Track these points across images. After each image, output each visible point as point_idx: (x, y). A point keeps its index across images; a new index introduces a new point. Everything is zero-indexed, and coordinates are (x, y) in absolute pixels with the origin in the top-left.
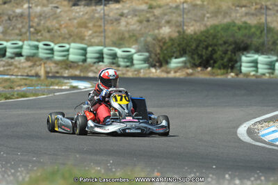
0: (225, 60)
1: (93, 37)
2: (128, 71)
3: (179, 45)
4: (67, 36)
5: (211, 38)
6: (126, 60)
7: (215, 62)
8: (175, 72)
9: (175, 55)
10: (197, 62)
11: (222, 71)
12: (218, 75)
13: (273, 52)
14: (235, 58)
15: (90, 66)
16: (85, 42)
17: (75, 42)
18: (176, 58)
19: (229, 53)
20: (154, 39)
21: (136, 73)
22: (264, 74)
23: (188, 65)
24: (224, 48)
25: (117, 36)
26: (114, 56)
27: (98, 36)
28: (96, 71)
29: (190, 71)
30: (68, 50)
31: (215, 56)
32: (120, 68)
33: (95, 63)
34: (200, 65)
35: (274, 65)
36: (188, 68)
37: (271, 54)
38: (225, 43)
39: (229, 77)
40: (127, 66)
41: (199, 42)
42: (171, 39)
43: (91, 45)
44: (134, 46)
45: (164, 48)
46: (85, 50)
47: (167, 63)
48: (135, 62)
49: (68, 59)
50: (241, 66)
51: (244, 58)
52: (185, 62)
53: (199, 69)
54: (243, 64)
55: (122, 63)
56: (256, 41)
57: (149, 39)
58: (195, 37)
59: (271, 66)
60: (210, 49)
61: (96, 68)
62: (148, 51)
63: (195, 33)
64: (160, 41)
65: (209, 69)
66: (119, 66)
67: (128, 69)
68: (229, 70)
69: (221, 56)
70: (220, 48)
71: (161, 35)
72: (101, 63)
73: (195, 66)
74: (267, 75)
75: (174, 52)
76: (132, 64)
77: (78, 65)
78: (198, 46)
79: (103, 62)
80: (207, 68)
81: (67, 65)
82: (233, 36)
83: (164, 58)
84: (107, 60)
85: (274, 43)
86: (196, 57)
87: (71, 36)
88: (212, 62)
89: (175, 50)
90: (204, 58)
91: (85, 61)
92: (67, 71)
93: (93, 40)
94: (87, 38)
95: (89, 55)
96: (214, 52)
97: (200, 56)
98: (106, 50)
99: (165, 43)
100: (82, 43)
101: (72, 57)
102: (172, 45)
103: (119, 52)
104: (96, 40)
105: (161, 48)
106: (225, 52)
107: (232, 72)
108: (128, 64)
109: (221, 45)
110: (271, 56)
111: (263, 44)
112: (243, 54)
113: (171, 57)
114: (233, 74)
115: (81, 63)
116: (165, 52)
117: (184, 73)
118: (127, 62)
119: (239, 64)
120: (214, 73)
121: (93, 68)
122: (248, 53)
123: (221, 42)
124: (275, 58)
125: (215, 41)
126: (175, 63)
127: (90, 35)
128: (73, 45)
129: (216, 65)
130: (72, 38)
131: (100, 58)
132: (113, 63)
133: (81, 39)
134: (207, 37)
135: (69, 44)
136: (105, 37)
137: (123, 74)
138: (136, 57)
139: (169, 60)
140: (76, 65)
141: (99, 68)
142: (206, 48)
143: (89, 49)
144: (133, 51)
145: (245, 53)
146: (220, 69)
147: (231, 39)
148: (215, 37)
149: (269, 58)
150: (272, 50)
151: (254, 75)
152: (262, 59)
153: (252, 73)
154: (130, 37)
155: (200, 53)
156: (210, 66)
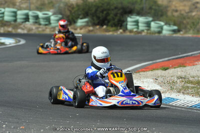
0: (116, 20)
1: (22, 3)
2: (46, 28)
3: (83, 10)
4: (3, 2)
5: (106, 5)
6: (45, 20)
7: (109, 22)
8: (81, 29)
9: (81, 17)
10: (96, 22)
11: (114, 28)
12: (110, 31)
13: (149, 15)
14: (122, 19)
15: (20, 24)
16: (16, 7)
17: (8, 7)
18: (81, 19)
19: (118, 15)
20: (65, 6)
21: (52, 30)
22: (143, 31)
23: (90, 24)
24: (115, 11)
25: (39, 3)
26: (37, 17)
27: (26, 3)
28: (24, 28)
29: (91, 28)
30: (3, 13)
31: (109, 18)
32: (41, 26)
33: (23, 22)
34: (98, 24)
35: (150, 24)
36: (90, 26)
37: (148, 16)
38: (116, 8)
39: (119, 33)
40: (46, 25)
41: (97, 7)
42: (78, 5)
43: (20, 9)
44: (52, 10)
45: (73, 11)
46: (15, 13)
47: (75, 22)
48: (52, 22)
49: (3, 19)
50: (127, 24)
51: (129, 19)
52: (87, 22)
53: (98, 27)
54: (129, 24)
55: (42, 22)
56: (137, 7)
57: (62, 5)
58: (94, 4)
59: (148, 25)
60: (105, 12)
61: (24, 26)
62: (61, 14)
63: (95, 1)
64: (70, 7)
65: (105, 27)
66: (40, 24)
67: (47, 26)
68: (119, 28)
69: (113, 18)
70: (112, 12)
71: (71, 2)
72: (27, 23)
73: (94, 25)
74: (145, 31)
75: (80, 15)
76: (50, 23)
77: (11, 24)
78: (96, 10)
79: (28, 21)
80: (103, 26)
81: (3, 24)
82: (122, 3)
83: (72, 19)
84: (31, 20)
85: (151, 8)
86: (95, 18)
87: (6, 2)
88: (106, 22)
89: (80, 13)
90: (101, 19)
91: (15, 21)
92: (2, 28)
93: (22, 6)
94: (18, 4)
95: (18, 17)
96: (108, 14)
97: (98, 18)
98: (31, 13)
99: (73, 8)
100: (13, 8)
101: (7, 18)
102: (79, 9)
103: (40, 14)
104: (24, 6)
105: (70, 11)
106: (116, 15)
107: (120, 29)
108: (47, 23)
109: (113, 10)
110: (148, 17)
111: (142, 9)
112: (128, 16)
113: (78, 18)
114: (121, 31)
115: (13, 23)
116: (74, 15)
117: (87, 30)
118: (46, 22)
119: (125, 23)
120: (107, 30)
121: (22, 26)
122: (132, 15)
123: (112, 7)
124: (150, 19)
125: (108, 7)
126: (80, 22)
127: (20, 2)
128: (7, 9)
129: (110, 24)
130: (6, 4)
131: (27, 19)
132: (36, 23)
133: (13, 5)
134: (103, 4)
135: (4, 8)
136: (30, 4)
137: (43, 30)
138: (52, 18)
139: (76, 20)
140: (9, 24)
141: (26, 26)
142: (102, 12)
143: (19, 12)
144: (50, 13)
145: (130, 15)
146: (112, 26)
147: (120, 6)
148: (108, 4)
149: (147, 19)
150: (149, 13)
151: (136, 31)
152: (141, 19)
153: (135, 30)
154: (49, 3)
155: (98, 15)
156: (105, 25)
